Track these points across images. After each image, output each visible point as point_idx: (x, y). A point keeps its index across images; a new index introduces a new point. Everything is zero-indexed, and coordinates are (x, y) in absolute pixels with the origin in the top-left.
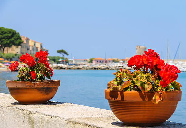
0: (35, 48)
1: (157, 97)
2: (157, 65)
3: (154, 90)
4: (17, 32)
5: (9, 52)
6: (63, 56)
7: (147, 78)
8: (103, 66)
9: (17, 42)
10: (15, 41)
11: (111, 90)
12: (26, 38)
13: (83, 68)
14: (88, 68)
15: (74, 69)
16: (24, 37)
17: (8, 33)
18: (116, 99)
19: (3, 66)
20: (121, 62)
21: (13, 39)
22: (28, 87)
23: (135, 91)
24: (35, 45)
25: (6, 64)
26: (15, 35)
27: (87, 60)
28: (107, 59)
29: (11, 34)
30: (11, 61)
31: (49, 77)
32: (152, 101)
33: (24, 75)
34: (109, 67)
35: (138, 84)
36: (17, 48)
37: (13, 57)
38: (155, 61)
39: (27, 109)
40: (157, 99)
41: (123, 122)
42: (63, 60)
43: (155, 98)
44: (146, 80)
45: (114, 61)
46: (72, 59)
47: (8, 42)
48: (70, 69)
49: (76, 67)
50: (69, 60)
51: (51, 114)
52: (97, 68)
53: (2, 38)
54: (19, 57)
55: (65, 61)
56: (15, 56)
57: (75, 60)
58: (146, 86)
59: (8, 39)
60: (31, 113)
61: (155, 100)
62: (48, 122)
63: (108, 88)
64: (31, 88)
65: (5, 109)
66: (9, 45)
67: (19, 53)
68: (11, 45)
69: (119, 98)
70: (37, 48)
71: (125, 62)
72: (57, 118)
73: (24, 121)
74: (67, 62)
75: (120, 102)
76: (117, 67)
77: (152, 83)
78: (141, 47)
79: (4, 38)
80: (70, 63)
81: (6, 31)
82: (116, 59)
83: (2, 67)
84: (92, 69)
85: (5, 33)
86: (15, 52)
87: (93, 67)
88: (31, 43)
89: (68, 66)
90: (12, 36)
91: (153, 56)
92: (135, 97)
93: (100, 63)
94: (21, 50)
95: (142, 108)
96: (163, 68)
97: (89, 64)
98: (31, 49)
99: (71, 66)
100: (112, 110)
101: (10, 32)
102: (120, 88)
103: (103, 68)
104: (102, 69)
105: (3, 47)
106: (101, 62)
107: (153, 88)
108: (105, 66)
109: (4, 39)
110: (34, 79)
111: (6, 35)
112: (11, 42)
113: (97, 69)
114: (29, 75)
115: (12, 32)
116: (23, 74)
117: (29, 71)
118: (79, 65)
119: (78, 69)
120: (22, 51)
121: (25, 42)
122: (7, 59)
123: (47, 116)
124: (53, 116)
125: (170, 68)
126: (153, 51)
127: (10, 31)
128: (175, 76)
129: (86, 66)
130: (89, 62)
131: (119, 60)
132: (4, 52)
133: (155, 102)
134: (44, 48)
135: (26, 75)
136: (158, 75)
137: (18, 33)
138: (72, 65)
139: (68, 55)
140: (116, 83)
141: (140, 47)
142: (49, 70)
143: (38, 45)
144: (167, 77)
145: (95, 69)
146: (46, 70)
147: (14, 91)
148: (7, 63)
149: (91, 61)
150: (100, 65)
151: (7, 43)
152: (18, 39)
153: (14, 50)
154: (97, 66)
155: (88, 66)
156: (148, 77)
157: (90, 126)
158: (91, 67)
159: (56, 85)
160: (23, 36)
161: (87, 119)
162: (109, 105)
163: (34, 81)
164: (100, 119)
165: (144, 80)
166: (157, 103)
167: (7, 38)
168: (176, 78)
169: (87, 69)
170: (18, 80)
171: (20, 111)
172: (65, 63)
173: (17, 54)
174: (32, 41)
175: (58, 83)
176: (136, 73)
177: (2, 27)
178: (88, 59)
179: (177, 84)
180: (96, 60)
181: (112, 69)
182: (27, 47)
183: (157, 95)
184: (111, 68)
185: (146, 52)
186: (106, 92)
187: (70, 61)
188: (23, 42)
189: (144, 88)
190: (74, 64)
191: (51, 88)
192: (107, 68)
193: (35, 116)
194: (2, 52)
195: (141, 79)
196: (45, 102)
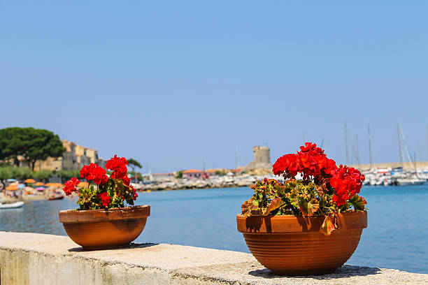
0: (86, 159)
1: (329, 223)
2: (324, 168)
3: (324, 212)
4: (55, 134)
5: (42, 168)
6: (133, 169)
7: (310, 191)
8: (199, 182)
9: (56, 151)
10: (52, 149)
11: (249, 216)
12: (69, 143)
13: (168, 187)
14: (175, 187)
15: (153, 190)
16: (67, 142)
17: (40, 137)
18: (257, 231)
19: (34, 191)
20: (230, 174)
21: (48, 146)
22: (97, 220)
23: (289, 215)
24: (85, 153)
25: (38, 189)
26: (52, 139)
27: (172, 175)
28: (206, 171)
29: (45, 138)
30: (46, 183)
31: (131, 202)
32: (321, 230)
33: (89, 199)
34: (210, 184)
35: (295, 203)
36: (57, 160)
37: (50, 176)
38: (320, 162)
39: (98, 258)
40: (329, 226)
41: (270, 271)
42: (133, 176)
43: (326, 225)
44: (309, 196)
45: (218, 173)
46: (149, 175)
47: (41, 151)
48: (145, 190)
49: (156, 187)
50: (143, 175)
51: (142, 264)
52: (190, 186)
53: (31, 146)
54: (60, 175)
55: (136, 178)
56: (53, 175)
57: (153, 175)
58: (310, 205)
59: (41, 147)
60: (106, 264)
61: (325, 228)
62: (137, 278)
63: (244, 212)
64: (102, 222)
65: (59, 260)
66: (42, 157)
67: (60, 169)
68: (46, 157)
69: (263, 229)
70: (89, 159)
71: (237, 174)
72: (153, 270)
73: (94, 279)
74: (140, 179)
75: (266, 235)
76: (224, 184)
77: (318, 199)
78: (261, 148)
79: (33, 145)
80: (145, 180)
81: (38, 134)
82: (220, 170)
83: (32, 194)
84: (182, 188)
85: (36, 137)
86: (52, 168)
87: (184, 185)
88: (79, 151)
89: (143, 186)
90: (47, 142)
91: (315, 154)
92: (291, 225)
93: (196, 179)
94: (63, 164)
95: (303, 243)
96: (336, 173)
97: (176, 181)
98: (79, 160)
99: (148, 186)
100: (252, 253)
101: (44, 136)
102: (264, 211)
103: (200, 186)
104: (199, 188)
105: (33, 161)
106: (197, 175)
107: (321, 208)
108: (204, 182)
109: (34, 148)
110: (107, 207)
111: (37, 140)
112: (45, 151)
113: (191, 188)
114: (97, 199)
115: (46, 134)
116: (86, 199)
117: (98, 193)
118: (161, 183)
119: (160, 189)
120: (65, 166)
121: (69, 150)
122: (40, 180)
123: (136, 268)
124: (147, 267)
125: (348, 173)
126: (315, 145)
127: (44, 133)
128: (357, 186)
129: (171, 184)
130: (177, 178)
131: (226, 171)
132: (35, 169)
133: (327, 232)
134: (100, 157)
135: (92, 200)
136: (328, 186)
137: (57, 136)
138: (149, 183)
139: (140, 167)
140: (256, 203)
141: (259, 148)
142: (131, 189)
143: (90, 154)
144: (344, 188)
145: (187, 188)
146: (126, 189)
147: (73, 229)
148: (39, 186)
149: (180, 176)
150: (195, 181)
151: (39, 154)
152: (56, 145)
153: (51, 165)
154: (191, 183)
155: (176, 185)
156: (312, 189)
157: (214, 279)
158: (180, 186)
159: (143, 215)
160: (65, 140)
161: (207, 268)
162: (245, 242)
163: (106, 210)
164: (228, 267)
165: (306, 195)
166: (329, 233)
167: (39, 146)
168: (358, 188)
169: (174, 189)
170: (78, 210)
171: (86, 262)
172: (137, 181)
173: (57, 170)
174: (81, 148)
175: (147, 211)
176: (291, 184)
177: (31, 128)
178: (175, 173)
179: (359, 199)
180: (187, 174)
181: (216, 187)
182: (73, 158)
183: (329, 219)
184: (213, 186)
185: (302, 147)
186: (239, 220)
187: (145, 177)
188: (65, 149)
189: (306, 210)
190: (153, 182)
191: (136, 220)
192: (208, 186)
193: (113, 269)
194: (31, 168)
195: (300, 194)
196: (126, 244)
